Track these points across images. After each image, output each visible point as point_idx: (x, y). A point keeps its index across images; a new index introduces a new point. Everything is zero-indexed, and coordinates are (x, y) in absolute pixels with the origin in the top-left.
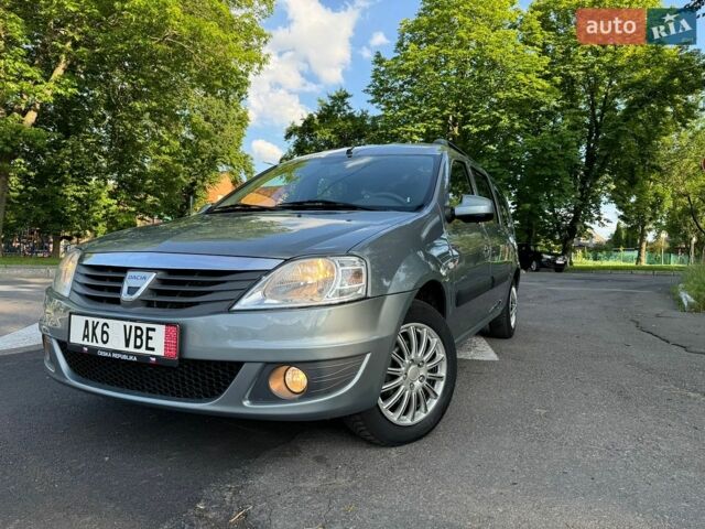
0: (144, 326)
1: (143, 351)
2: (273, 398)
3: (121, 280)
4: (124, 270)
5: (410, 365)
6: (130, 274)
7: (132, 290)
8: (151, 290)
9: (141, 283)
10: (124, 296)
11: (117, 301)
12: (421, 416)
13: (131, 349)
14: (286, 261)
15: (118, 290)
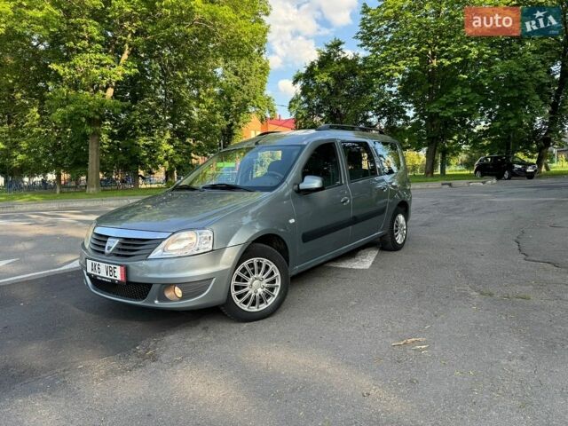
0: (112, 266)
1: (113, 277)
2: (167, 300)
3: (106, 242)
4: (107, 237)
5: (253, 281)
6: (109, 239)
7: (109, 248)
8: (117, 248)
9: (112, 244)
10: (106, 251)
11: (103, 253)
12: (263, 307)
13: (109, 276)
14: (174, 233)
15: (104, 247)
